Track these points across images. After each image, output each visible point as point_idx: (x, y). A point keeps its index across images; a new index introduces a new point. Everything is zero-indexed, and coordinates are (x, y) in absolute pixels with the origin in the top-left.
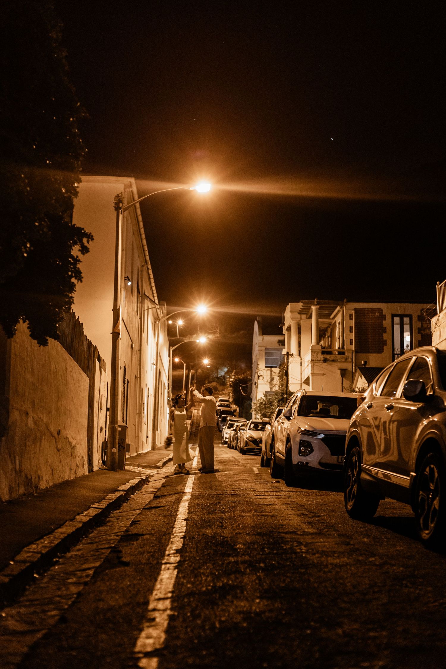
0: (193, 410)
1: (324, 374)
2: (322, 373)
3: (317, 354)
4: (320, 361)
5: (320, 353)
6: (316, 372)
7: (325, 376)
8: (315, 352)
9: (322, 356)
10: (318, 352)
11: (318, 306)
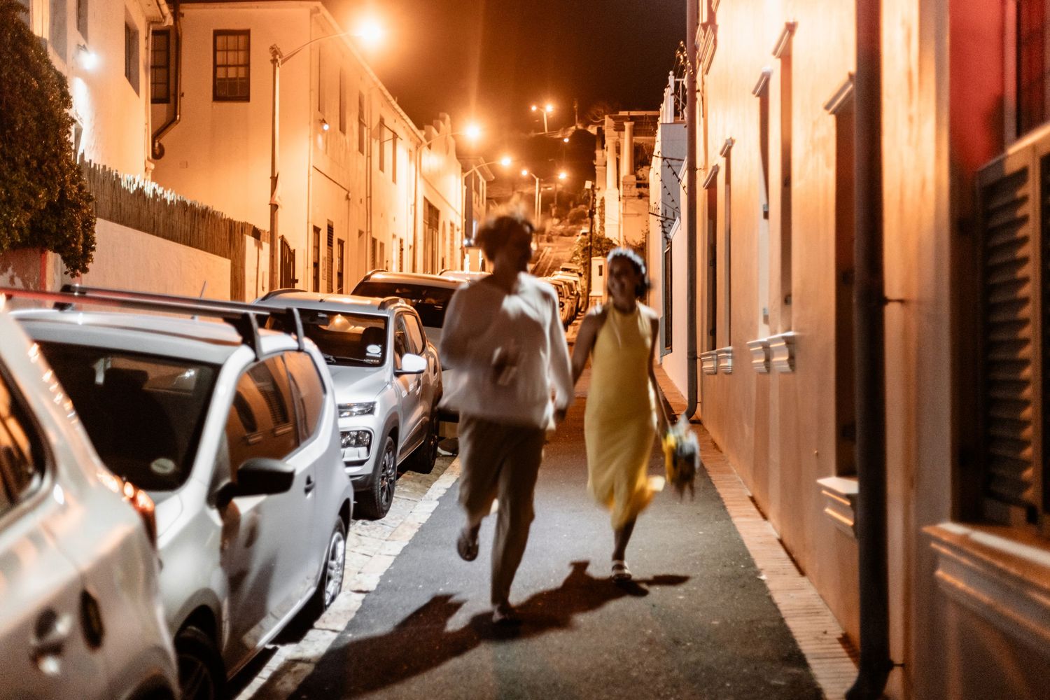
0: (546, 248)
1: (638, 215)
2: (636, 212)
3: (630, 188)
4: (634, 196)
5: (634, 187)
6: (629, 211)
7: (640, 217)
8: (627, 185)
9: (638, 190)
10: (632, 185)
11: (633, 123)
